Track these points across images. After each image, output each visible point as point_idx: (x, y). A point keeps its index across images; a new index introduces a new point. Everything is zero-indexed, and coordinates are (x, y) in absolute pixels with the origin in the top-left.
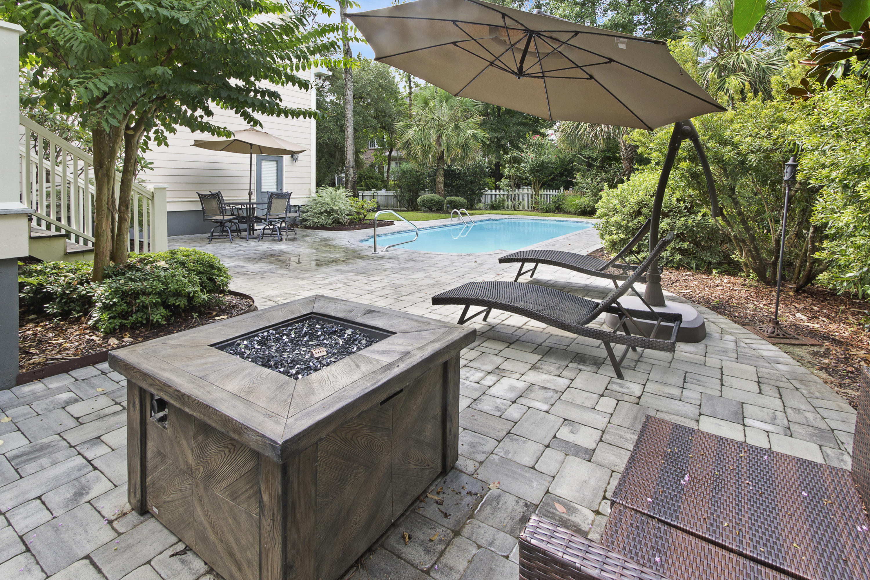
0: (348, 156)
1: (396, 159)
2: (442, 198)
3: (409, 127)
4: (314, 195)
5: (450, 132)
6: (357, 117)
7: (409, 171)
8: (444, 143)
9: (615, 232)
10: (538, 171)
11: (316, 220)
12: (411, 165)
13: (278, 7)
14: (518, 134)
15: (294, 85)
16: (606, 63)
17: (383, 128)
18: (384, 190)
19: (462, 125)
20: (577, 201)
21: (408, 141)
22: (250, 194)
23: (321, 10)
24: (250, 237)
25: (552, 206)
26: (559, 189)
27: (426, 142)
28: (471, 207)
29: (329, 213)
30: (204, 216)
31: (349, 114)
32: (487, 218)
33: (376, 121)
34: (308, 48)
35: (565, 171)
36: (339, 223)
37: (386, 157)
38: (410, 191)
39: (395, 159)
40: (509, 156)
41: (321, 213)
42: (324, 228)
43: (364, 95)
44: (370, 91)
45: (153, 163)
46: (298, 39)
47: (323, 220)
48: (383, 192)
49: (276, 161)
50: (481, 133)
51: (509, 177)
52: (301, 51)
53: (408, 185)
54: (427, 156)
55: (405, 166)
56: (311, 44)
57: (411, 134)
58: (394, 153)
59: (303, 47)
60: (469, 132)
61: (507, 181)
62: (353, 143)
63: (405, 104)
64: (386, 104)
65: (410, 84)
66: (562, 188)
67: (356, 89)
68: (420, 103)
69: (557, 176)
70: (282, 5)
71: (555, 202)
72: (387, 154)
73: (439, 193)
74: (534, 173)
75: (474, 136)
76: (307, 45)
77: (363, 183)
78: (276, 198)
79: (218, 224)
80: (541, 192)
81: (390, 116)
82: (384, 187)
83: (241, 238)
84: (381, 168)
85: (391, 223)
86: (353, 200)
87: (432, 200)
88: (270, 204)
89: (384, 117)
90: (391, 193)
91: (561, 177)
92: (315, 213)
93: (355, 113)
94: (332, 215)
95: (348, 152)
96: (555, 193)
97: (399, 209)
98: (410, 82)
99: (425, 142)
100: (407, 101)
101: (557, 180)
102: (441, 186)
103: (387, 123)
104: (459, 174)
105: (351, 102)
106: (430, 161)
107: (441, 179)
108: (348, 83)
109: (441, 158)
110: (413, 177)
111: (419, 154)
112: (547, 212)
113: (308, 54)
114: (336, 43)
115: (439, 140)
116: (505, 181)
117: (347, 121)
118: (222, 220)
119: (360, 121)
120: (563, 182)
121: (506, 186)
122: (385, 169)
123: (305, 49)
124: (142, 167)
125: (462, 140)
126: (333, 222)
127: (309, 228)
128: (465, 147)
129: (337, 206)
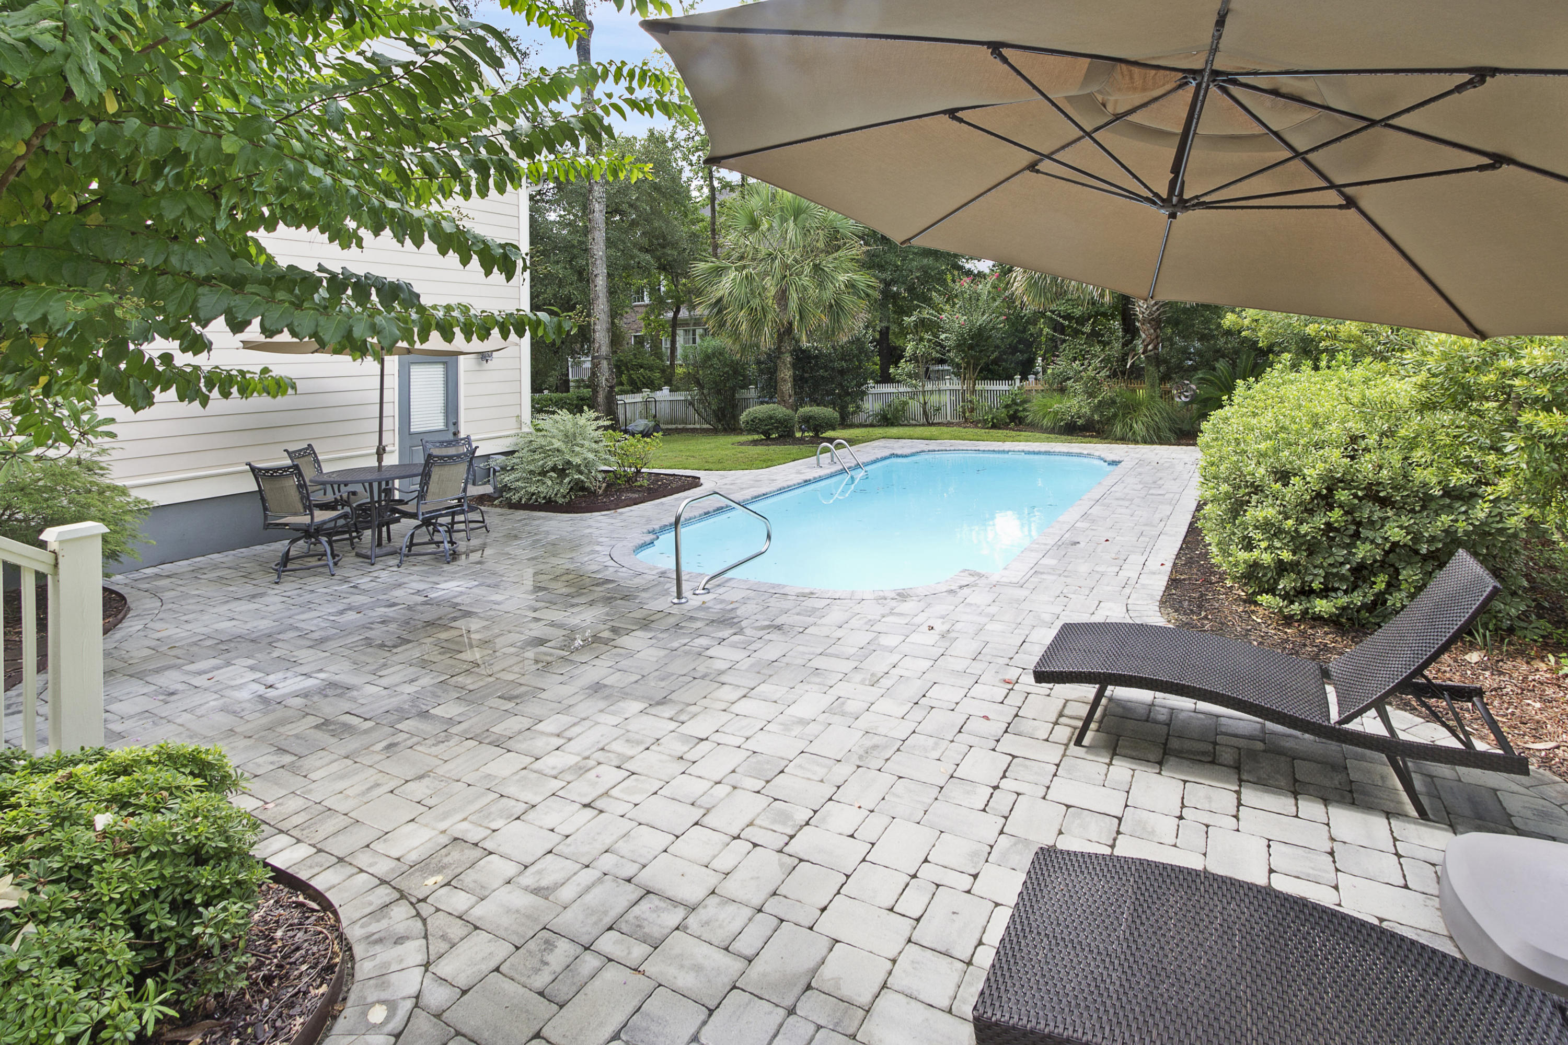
0: (597, 334)
1: (688, 325)
2: (789, 412)
3: (719, 272)
4: (528, 428)
5: (806, 281)
6: (612, 252)
7: (719, 353)
8: (793, 304)
9: (1264, 545)
10: (971, 347)
11: (533, 489)
12: (723, 342)
13: (423, 17)
14: (926, 272)
15: (465, 261)
16: (1481, 168)
17: (662, 268)
18: (666, 390)
19: (828, 263)
20: (1056, 406)
21: (720, 300)
22: (381, 452)
23: (547, 29)
24: (378, 551)
25: (1003, 414)
26: (1010, 378)
27: (758, 301)
28: (844, 422)
29: (562, 472)
30: (266, 516)
31: (599, 249)
32: (887, 453)
33: (648, 257)
34: (512, 136)
35: (1019, 342)
36: (583, 489)
37: (667, 321)
38: (719, 392)
39: (685, 323)
40: (913, 318)
41: (543, 473)
42: (550, 505)
43: (625, 207)
44: (637, 199)
45: (112, 420)
46: (481, 110)
47: (548, 487)
48: (664, 394)
49: (445, 363)
50: (862, 279)
51: (914, 358)
52: (493, 148)
53: (715, 382)
54: (760, 331)
55: (712, 343)
56: (522, 123)
57: (726, 285)
58: (684, 313)
59: (496, 131)
60: (843, 278)
61: (910, 367)
62: (606, 309)
63: (703, 220)
64: (667, 222)
65: (711, 181)
66: (1018, 377)
67: (610, 197)
68: (743, 224)
69: (1005, 353)
70: (433, 11)
71: (1007, 406)
72: (670, 315)
73: (783, 402)
74: (963, 351)
75: (851, 285)
76: (509, 129)
77: (624, 378)
78: (441, 465)
79: (299, 534)
80: (978, 387)
81: (674, 245)
82: (666, 384)
83: (358, 555)
84: (656, 345)
85: (694, 482)
86: (611, 438)
87: (771, 418)
88: (426, 476)
89: (663, 247)
90: (680, 396)
91: (1013, 354)
92: (531, 472)
93: (610, 243)
94: (567, 475)
95: (598, 327)
96: (1006, 388)
97: (698, 426)
98: (711, 178)
99: (755, 302)
100: (706, 213)
101: (1006, 361)
102: (787, 387)
103: (670, 258)
104: (816, 357)
105: (602, 226)
106: (767, 341)
107: (786, 373)
108: (596, 188)
109: (785, 333)
110: (725, 365)
111: (744, 327)
112: (994, 426)
113: (512, 155)
114: (600, 120)
115: (782, 297)
116: (905, 366)
117: (594, 264)
118: (309, 526)
119: (617, 258)
120: (1017, 363)
121: (910, 376)
122: (666, 345)
123: (502, 139)
124: (83, 434)
125: (828, 295)
126: (571, 489)
127: (518, 506)
128: (835, 309)
129: (578, 454)
